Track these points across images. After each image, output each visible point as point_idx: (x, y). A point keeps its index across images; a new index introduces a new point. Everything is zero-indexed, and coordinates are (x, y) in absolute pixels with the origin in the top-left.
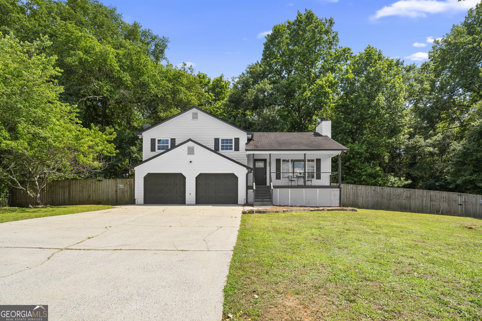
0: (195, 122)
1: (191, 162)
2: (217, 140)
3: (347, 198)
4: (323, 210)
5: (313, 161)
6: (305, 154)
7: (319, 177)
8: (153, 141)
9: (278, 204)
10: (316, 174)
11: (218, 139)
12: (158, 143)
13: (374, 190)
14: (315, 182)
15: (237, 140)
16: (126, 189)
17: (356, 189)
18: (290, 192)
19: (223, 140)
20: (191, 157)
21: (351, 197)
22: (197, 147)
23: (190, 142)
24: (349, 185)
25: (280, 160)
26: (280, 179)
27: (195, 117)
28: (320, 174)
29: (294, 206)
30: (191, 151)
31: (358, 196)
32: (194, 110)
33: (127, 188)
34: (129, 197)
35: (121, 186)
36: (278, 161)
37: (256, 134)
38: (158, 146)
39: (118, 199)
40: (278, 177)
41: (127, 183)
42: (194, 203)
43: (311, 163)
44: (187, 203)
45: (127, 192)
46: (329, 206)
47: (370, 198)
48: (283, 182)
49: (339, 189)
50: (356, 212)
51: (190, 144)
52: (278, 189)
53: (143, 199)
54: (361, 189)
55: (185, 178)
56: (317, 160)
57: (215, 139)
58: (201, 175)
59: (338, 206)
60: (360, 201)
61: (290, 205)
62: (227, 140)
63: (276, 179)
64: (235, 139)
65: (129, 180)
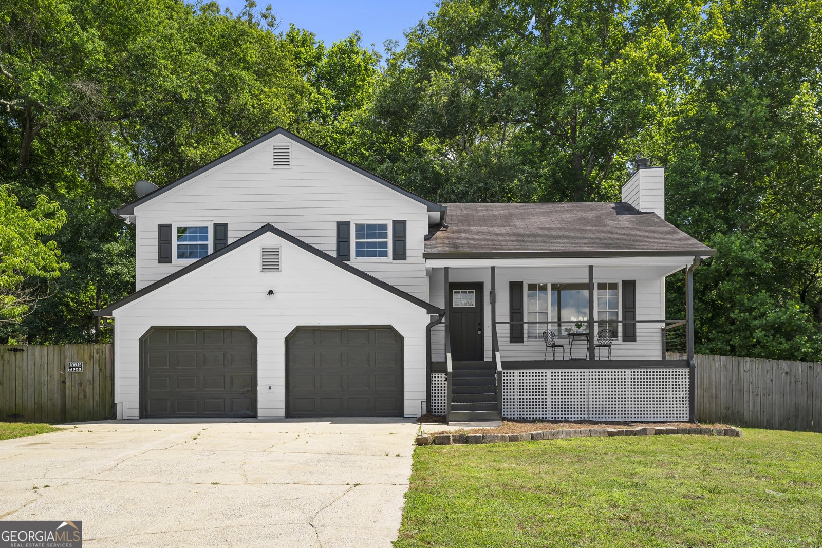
0: (282, 173)
1: (271, 292)
2: (343, 228)
3: (711, 396)
4: (644, 432)
5: (613, 286)
6: (591, 267)
7: (630, 336)
8: (164, 231)
9: (516, 417)
10: (624, 326)
11: (347, 224)
12: (179, 238)
13: (786, 373)
14: (621, 350)
15: (400, 227)
16: (89, 375)
17: (735, 370)
18: (549, 380)
19: (359, 227)
20: (271, 279)
21: (723, 393)
22: (287, 249)
23: (269, 233)
24: (717, 357)
25: (520, 284)
26: (522, 342)
27: (282, 158)
28: (635, 325)
29: (561, 422)
30: (271, 261)
31: (741, 391)
32: (280, 140)
33: (93, 371)
34: (97, 398)
35: (76, 365)
36: (516, 288)
37: (455, 210)
38: (179, 245)
39: (68, 402)
40: (516, 336)
41: (91, 357)
42: (282, 413)
43: (607, 294)
44: (260, 413)
45: (92, 382)
46: (659, 419)
47: (776, 398)
48: (528, 350)
49: (688, 370)
50: (736, 438)
51: (269, 239)
52: (517, 372)
53: (137, 405)
54: (751, 370)
55: (256, 339)
56: (625, 283)
57: (339, 224)
58: (299, 331)
59: (685, 419)
60: (749, 405)
61: (549, 417)
62: (371, 227)
63: (511, 342)
64: (395, 223)
65: (97, 346)
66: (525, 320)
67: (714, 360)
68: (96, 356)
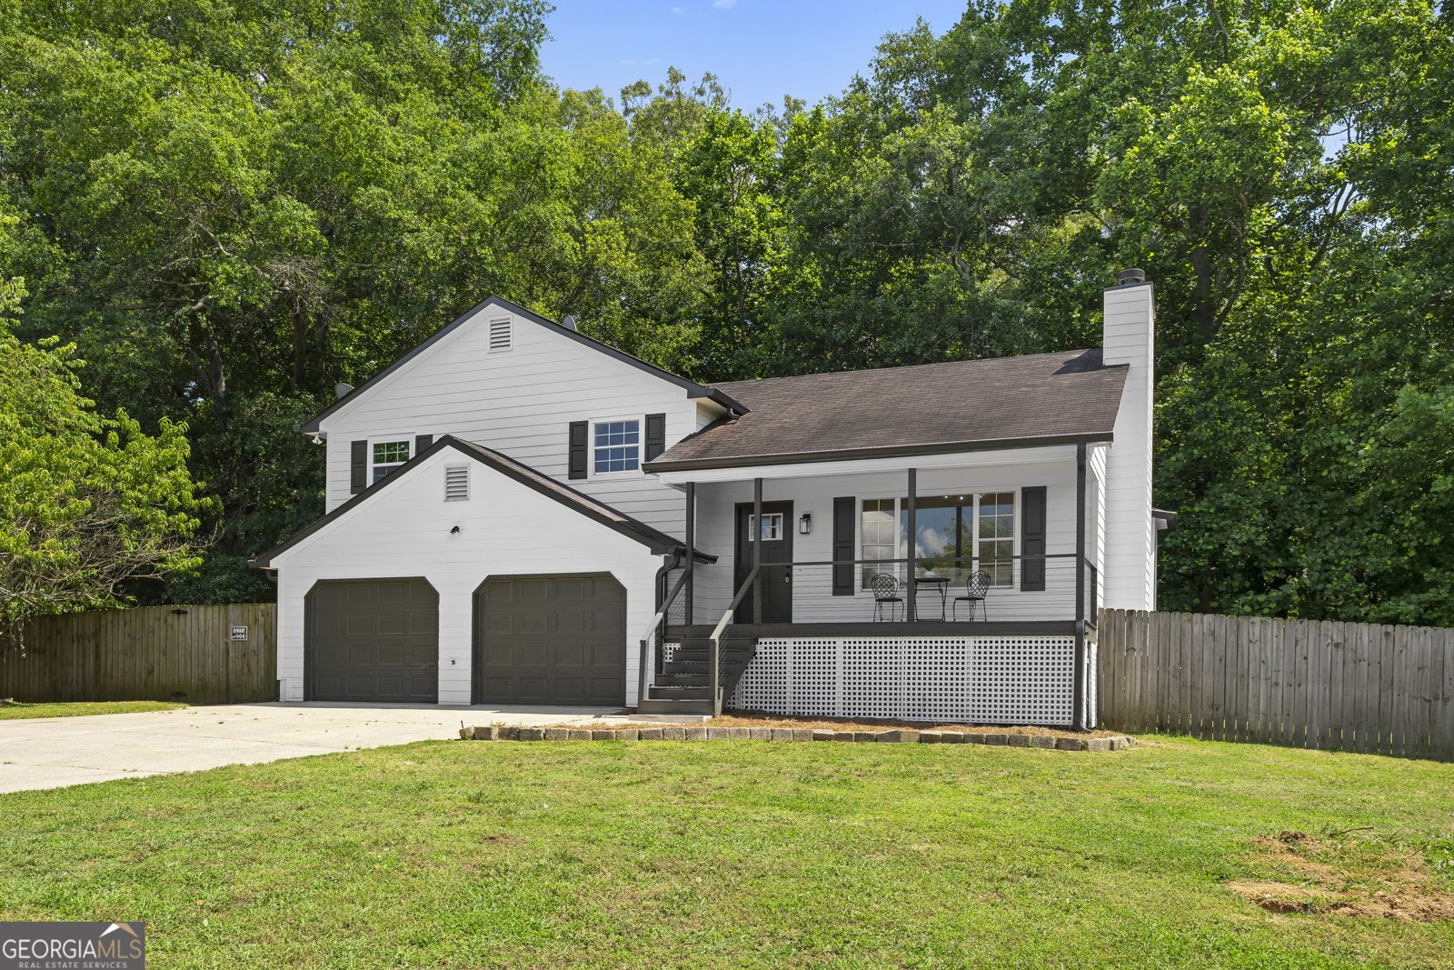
0: (501, 358)
1: (456, 529)
2: (578, 431)
5: (1007, 499)
6: (912, 472)
7: (1034, 580)
8: (358, 448)
10: (1024, 563)
11: (584, 424)
12: (376, 459)
13: (1337, 645)
15: (656, 423)
16: (254, 644)
17: (1232, 639)
18: (840, 654)
19: (601, 428)
20: (457, 512)
22: (477, 469)
23: (448, 449)
24: (1197, 616)
25: (851, 501)
26: (852, 593)
27: (500, 338)
28: (1042, 563)
30: (456, 487)
32: (493, 311)
33: (257, 641)
34: (262, 673)
35: (240, 631)
36: (844, 509)
37: (755, 394)
38: (375, 469)
39: (232, 677)
40: (842, 585)
41: (256, 620)
42: (467, 697)
43: (996, 513)
44: (442, 697)
45: (256, 653)
47: (1314, 690)
49: (1073, 638)
51: (449, 456)
53: (300, 683)
54: (1263, 639)
55: (438, 595)
56: (1027, 493)
57: (573, 426)
58: (491, 581)
59: (1067, 722)
62: (617, 426)
63: (835, 593)
64: (649, 418)
65: (262, 606)
66: (858, 557)
67: (1190, 620)
68: (261, 619)
